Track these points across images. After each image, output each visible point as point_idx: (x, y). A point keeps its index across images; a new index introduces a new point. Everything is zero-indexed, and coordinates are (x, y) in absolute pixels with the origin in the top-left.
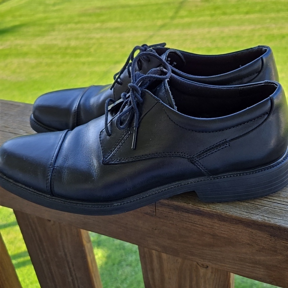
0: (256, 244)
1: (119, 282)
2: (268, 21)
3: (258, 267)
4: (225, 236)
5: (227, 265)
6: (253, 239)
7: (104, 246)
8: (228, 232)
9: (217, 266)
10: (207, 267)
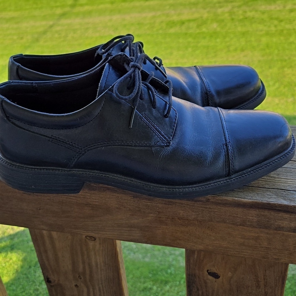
0: (123, 207)
1: (38, 284)
2: (168, 7)
3: (134, 230)
4: (97, 204)
5: (108, 233)
6: (120, 202)
7: (19, 249)
8: (98, 199)
9: (100, 235)
10: (95, 239)
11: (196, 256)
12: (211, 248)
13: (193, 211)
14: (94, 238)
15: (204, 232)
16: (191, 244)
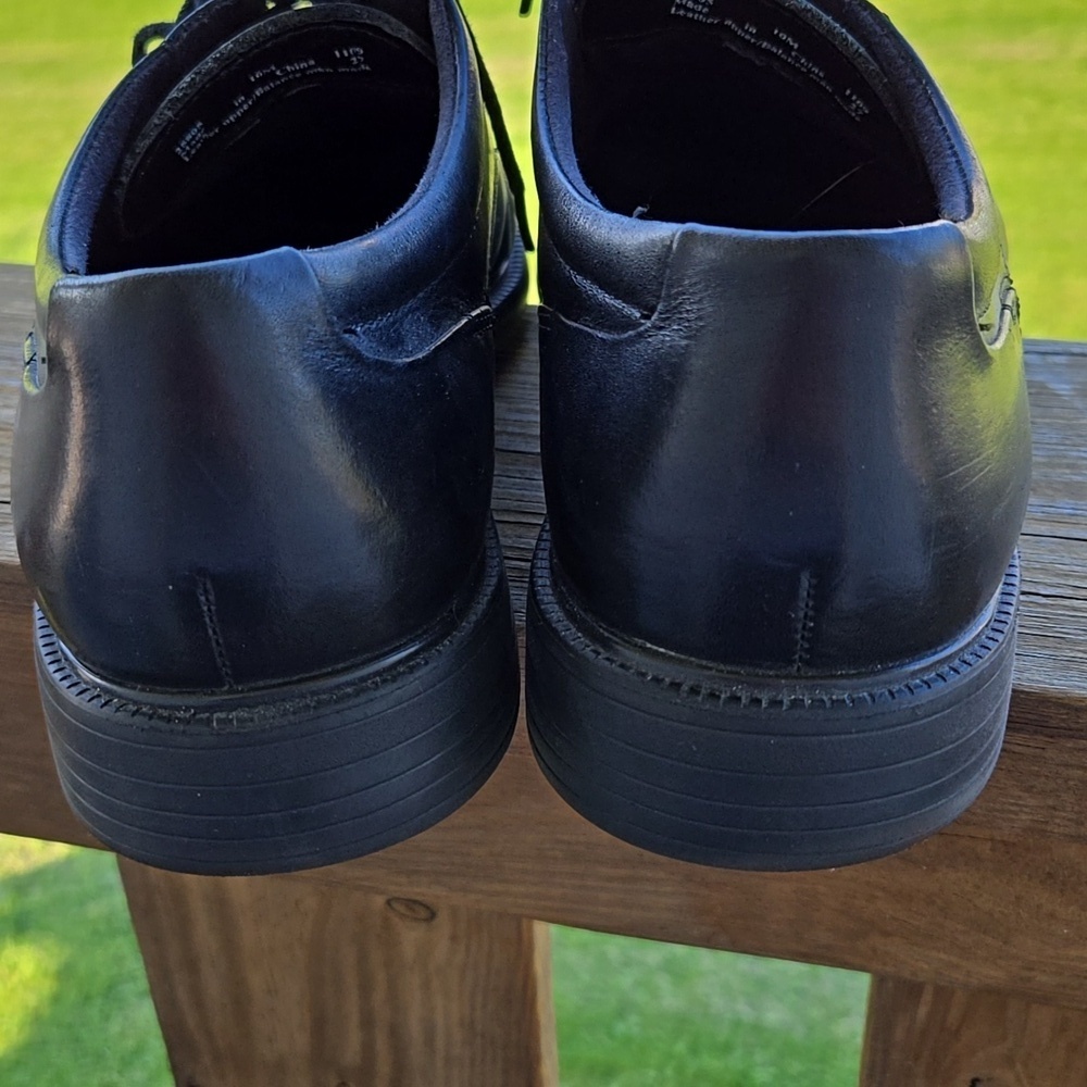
9: (474, 897)
10: (433, 915)
11: (923, 1011)
12: (1044, 978)
13: (1029, 789)
14: (428, 908)
15: (1018, 898)
16: (942, 956)
